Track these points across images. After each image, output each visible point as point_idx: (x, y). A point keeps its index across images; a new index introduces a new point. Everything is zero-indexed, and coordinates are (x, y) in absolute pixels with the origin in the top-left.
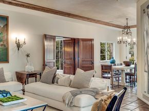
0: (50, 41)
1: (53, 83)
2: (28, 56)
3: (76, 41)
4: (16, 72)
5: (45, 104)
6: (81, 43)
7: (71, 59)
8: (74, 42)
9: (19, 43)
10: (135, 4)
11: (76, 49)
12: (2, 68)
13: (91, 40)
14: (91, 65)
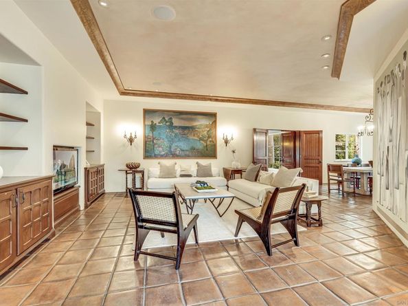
0: (261, 135)
1: (256, 180)
2: (234, 152)
3: (297, 135)
4: (224, 168)
5: (233, 195)
6: (304, 137)
7: (290, 156)
8: (294, 136)
9: (227, 138)
10: (373, 80)
11: (297, 144)
12: (210, 164)
13: (319, 132)
14: (318, 165)
